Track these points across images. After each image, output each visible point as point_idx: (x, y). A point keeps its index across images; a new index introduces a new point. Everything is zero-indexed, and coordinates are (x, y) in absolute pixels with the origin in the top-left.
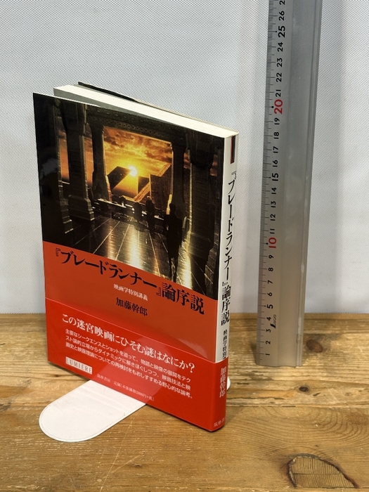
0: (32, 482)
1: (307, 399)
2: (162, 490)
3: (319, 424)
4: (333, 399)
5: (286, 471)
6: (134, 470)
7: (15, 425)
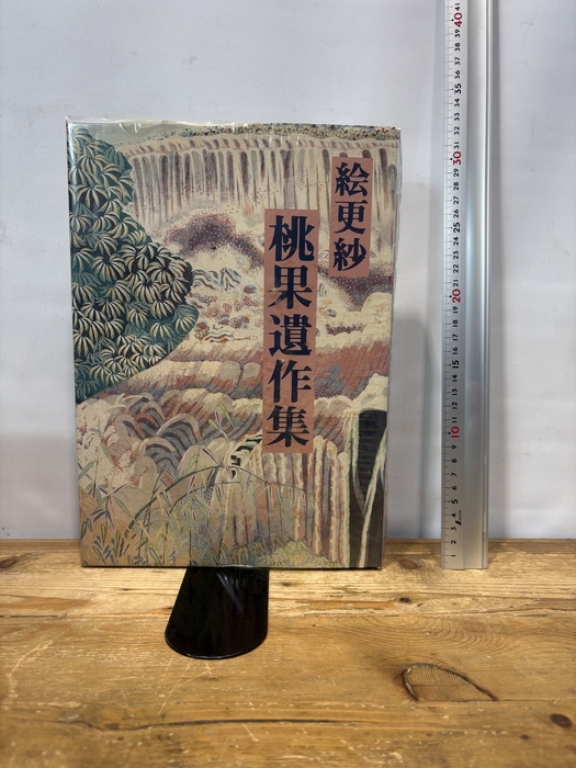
0: (71, 698)
1: (410, 609)
2: (243, 707)
3: (430, 632)
6: (207, 683)
7: (66, 636)
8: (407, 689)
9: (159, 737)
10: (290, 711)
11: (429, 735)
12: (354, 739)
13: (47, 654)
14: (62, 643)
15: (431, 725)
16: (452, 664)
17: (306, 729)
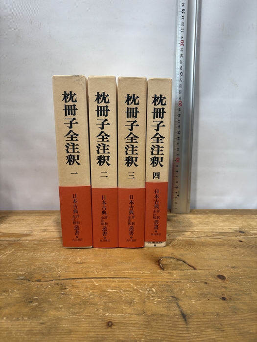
0: (21, 271)
2: (92, 273)
3: (172, 245)
4: (177, 236)
5: (158, 263)
6: (78, 265)
7: (20, 247)
8: (160, 266)
9: (57, 284)
10: (112, 274)
11: (167, 282)
12: (137, 284)
13: (11, 254)
14: (18, 250)
15: (168, 279)
16: (179, 257)
17: (117, 281)
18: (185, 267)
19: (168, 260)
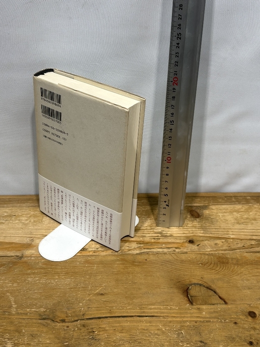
0: (41, 307)
1: (193, 248)
3: (202, 264)
4: (208, 247)
5: (186, 294)
6: (100, 297)
8: (189, 298)
9: (84, 326)
10: (137, 311)
11: (196, 322)
12: (165, 325)
15: (197, 317)
16: (210, 284)
17: (145, 320)
18: (216, 299)
19: (198, 288)
